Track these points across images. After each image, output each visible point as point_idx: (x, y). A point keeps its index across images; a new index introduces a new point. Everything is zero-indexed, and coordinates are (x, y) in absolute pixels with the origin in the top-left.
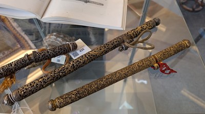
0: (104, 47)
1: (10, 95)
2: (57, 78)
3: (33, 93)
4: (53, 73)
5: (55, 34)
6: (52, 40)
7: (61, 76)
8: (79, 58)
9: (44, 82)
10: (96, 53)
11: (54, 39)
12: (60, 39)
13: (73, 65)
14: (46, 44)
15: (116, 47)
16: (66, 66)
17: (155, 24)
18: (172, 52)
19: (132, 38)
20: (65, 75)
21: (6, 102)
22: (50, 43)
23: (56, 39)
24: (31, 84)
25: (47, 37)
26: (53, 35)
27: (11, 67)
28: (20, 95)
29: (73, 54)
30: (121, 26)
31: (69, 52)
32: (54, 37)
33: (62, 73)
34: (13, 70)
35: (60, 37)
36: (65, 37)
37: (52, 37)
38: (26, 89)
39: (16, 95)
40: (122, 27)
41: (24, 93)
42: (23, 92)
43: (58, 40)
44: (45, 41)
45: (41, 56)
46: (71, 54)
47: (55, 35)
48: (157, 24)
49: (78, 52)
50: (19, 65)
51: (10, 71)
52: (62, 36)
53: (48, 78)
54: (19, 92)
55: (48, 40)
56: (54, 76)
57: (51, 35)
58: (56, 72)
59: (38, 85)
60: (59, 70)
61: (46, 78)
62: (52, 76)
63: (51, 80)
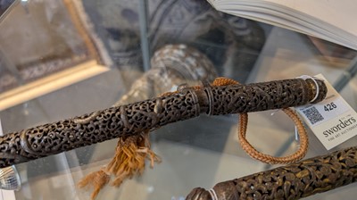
5: (182, 46)
6: (173, 58)
9: (311, 185)
11: (180, 57)
12: (192, 61)
14: (162, 65)
22: (169, 63)
23: (183, 59)
25: (166, 51)
26: (178, 49)
32: (181, 53)
35: (192, 56)
37: (176, 51)
43: (188, 62)
44: (158, 59)
47: (183, 50)
52: (197, 54)
53: (325, 177)
54: (240, 194)
55: (167, 57)
56: (341, 173)
57: (174, 48)
58: (343, 161)
59: (292, 191)
60: (352, 157)
61: (318, 174)
62: (333, 171)
63: (329, 184)
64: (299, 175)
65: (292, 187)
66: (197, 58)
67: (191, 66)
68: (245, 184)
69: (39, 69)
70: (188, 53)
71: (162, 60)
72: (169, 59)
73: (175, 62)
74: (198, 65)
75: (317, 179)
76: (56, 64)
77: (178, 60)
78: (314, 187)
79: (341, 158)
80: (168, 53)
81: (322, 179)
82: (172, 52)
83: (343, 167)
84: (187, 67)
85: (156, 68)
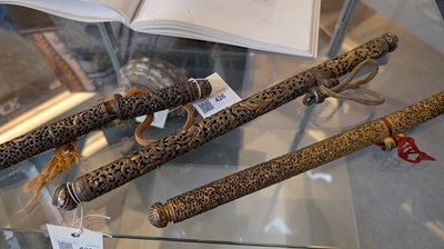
0: (271, 94)
1: (70, 187)
2: (170, 156)
3: (117, 186)
4: (161, 144)
5: (145, 60)
6: (138, 73)
7: (177, 153)
8: (216, 115)
9: (142, 163)
10: (255, 105)
11: (145, 71)
12: (157, 73)
13: (205, 129)
14: (126, 82)
15: (299, 95)
16: (190, 130)
17: (387, 47)
18: (427, 114)
19: (333, 75)
20: (185, 151)
21: (62, 202)
22: (134, 79)
23: (147, 73)
24: (113, 166)
25: (129, 67)
26: (141, 63)
27: (70, 127)
28: (92, 189)
29: (202, 106)
30: (307, 48)
31: (194, 100)
32: (144, 67)
33: (181, 145)
34: (75, 132)
35: (156, 68)
36: (167, 67)
37: (138, 66)
38: (104, 176)
39: (83, 188)
40: (310, 50)
41: (100, 184)
42: (96, 183)
43: (152, 75)
44: (123, 76)
45: (134, 107)
46: (196, 106)
47: (146, 63)
48: (392, 47)
49: (212, 101)
50: (86, 124)
51: (68, 135)
52: (161, 65)
54: (88, 181)
55: (131, 73)
57: (137, 62)
58: (167, 142)
61: (147, 155)
62: (158, 150)
64: (133, 159)
65: (128, 168)
66: (160, 69)
67: (156, 78)
68: (93, 174)
70: (152, 66)
71: (127, 77)
72: (134, 75)
73: (139, 76)
74: (163, 77)
75: (146, 158)
77: (143, 74)
80: (131, 69)
82: (134, 67)
83: (166, 146)
84: (153, 79)
85: (122, 86)
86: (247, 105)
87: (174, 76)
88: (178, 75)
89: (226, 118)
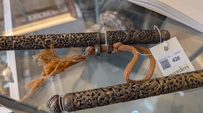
1: (61, 98)
4: (130, 88)
5: (115, 13)
6: (109, 19)
9: (113, 98)
11: (113, 19)
12: (119, 22)
14: (102, 22)
22: (106, 22)
23: (115, 20)
24: (93, 94)
25: (106, 14)
26: (113, 14)
28: (75, 106)
32: (114, 17)
33: (143, 93)
35: (120, 19)
36: (126, 20)
37: (111, 15)
39: (69, 104)
41: (81, 104)
42: (79, 103)
43: (117, 22)
44: (101, 18)
47: (115, 15)
52: (123, 18)
53: (121, 95)
54: (74, 100)
55: (106, 18)
56: (131, 94)
57: (110, 13)
58: (134, 88)
59: (102, 101)
60: (140, 86)
61: (118, 93)
62: (127, 93)
63: (124, 99)
64: (108, 93)
65: (103, 99)
66: (122, 20)
67: (119, 25)
68: (78, 95)
69: (42, 15)
70: (118, 17)
71: (103, 19)
72: (107, 19)
73: (110, 21)
74: (122, 25)
75: (117, 96)
76: (51, 13)
77: (112, 20)
78: (115, 100)
79: (134, 86)
80: (106, 16)
81: (120, 96)
82: (108, 16)
83: (133, 91)
84: (117, 25)
85: (99, 24)
86: (197, 76)
87: (128, 26)
88: (130, 26)
89: (181, 83)
